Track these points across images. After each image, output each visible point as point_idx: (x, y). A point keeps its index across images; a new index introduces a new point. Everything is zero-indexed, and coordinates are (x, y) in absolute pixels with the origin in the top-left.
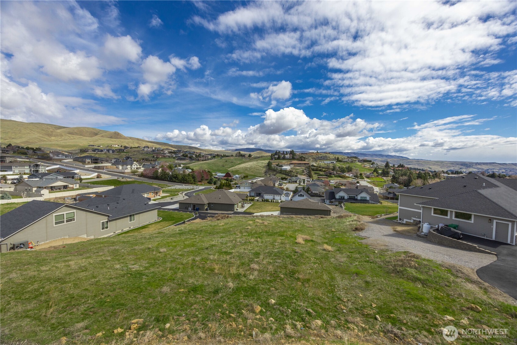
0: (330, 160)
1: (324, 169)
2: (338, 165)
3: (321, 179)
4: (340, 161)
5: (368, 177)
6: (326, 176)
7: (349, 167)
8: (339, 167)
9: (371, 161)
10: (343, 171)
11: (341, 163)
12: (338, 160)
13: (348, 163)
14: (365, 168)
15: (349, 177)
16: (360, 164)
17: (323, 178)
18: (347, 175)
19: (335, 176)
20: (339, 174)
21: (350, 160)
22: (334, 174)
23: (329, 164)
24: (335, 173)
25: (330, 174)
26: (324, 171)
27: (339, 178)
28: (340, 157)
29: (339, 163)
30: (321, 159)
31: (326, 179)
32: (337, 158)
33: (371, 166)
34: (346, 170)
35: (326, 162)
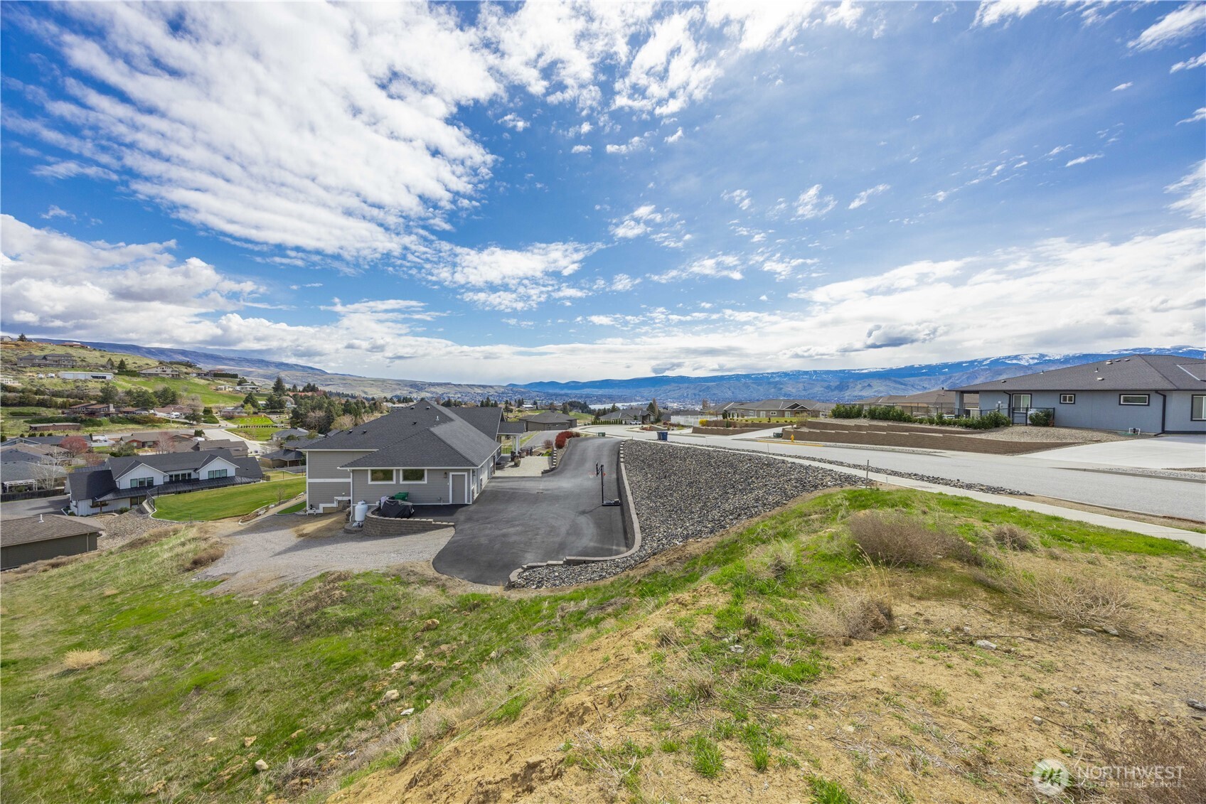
0: (86, 367)
1: (60, 400)
2: (123, 385)
3: (46, 433)
4: (133, 374)
5: (229, 417)
6: (75, 420)
7: (165, 391)
8: (129, 393)
9: (235, 376)
10: (143, 401)
11: (138, 380)
12: (122, 369)
13: (163, 379)
14: (221, 394)
15: (168, 421)
16: (203, 382)
17: (55, 428)
18: (161, 414)
19: (113, 421)
20: (128, 412)
21: (169, 371)
22: (107, 415)
23: (85, 381)
24: (112, 409)
25: (92, 413)
26: (63, 406)
27: (131, 426)
28: (131, 361)
29: (127, 378)
30: (46, 365)
31: (72, 433)
32: (117, 364)
33: (238, 388)
34: (155, 400)
35: (70, 375)
